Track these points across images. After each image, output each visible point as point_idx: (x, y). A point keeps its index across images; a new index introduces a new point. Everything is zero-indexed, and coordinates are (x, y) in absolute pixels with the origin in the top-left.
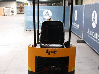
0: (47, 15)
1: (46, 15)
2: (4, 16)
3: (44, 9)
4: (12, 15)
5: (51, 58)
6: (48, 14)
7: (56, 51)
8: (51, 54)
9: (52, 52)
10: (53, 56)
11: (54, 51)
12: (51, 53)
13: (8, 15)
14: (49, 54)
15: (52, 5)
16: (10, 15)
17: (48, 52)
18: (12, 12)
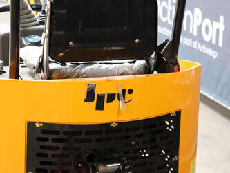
8: (106, 105)
9: (111, 98)
11: (124, 91)
12: (109, 101)
14: (100, 107)
17: (92, 100)
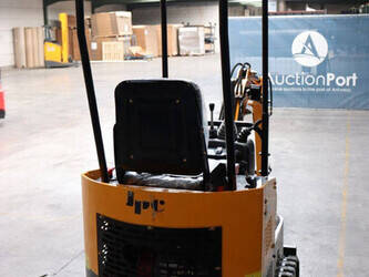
0: (308, 51)
1: (303, 52)
2: (179, 55)
3: (297, 28)
4: (207, 51)
5: (146, 227)
6: (314, 50)
7: (162, 203)
10: (154, 220)
12: (145, 208)
13: (192, 53)
15: (358, 13)
16: (199, 51)
17: (132, 205)
18: (208, 41)
